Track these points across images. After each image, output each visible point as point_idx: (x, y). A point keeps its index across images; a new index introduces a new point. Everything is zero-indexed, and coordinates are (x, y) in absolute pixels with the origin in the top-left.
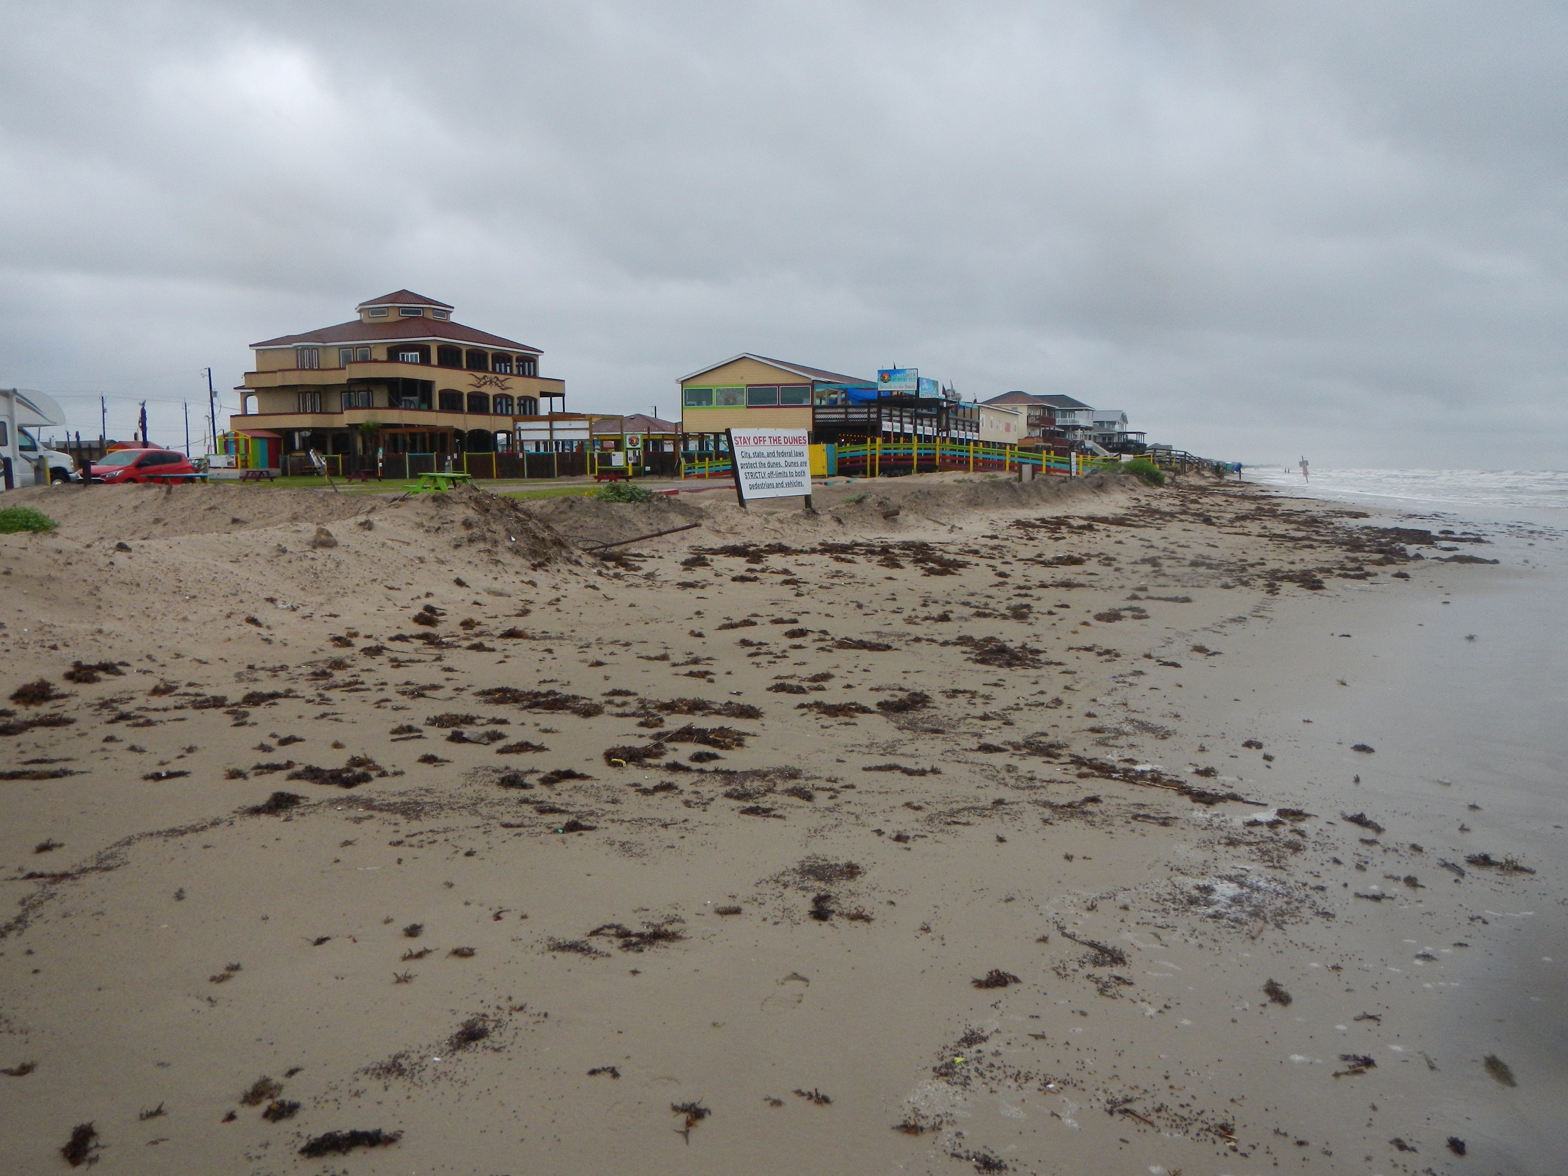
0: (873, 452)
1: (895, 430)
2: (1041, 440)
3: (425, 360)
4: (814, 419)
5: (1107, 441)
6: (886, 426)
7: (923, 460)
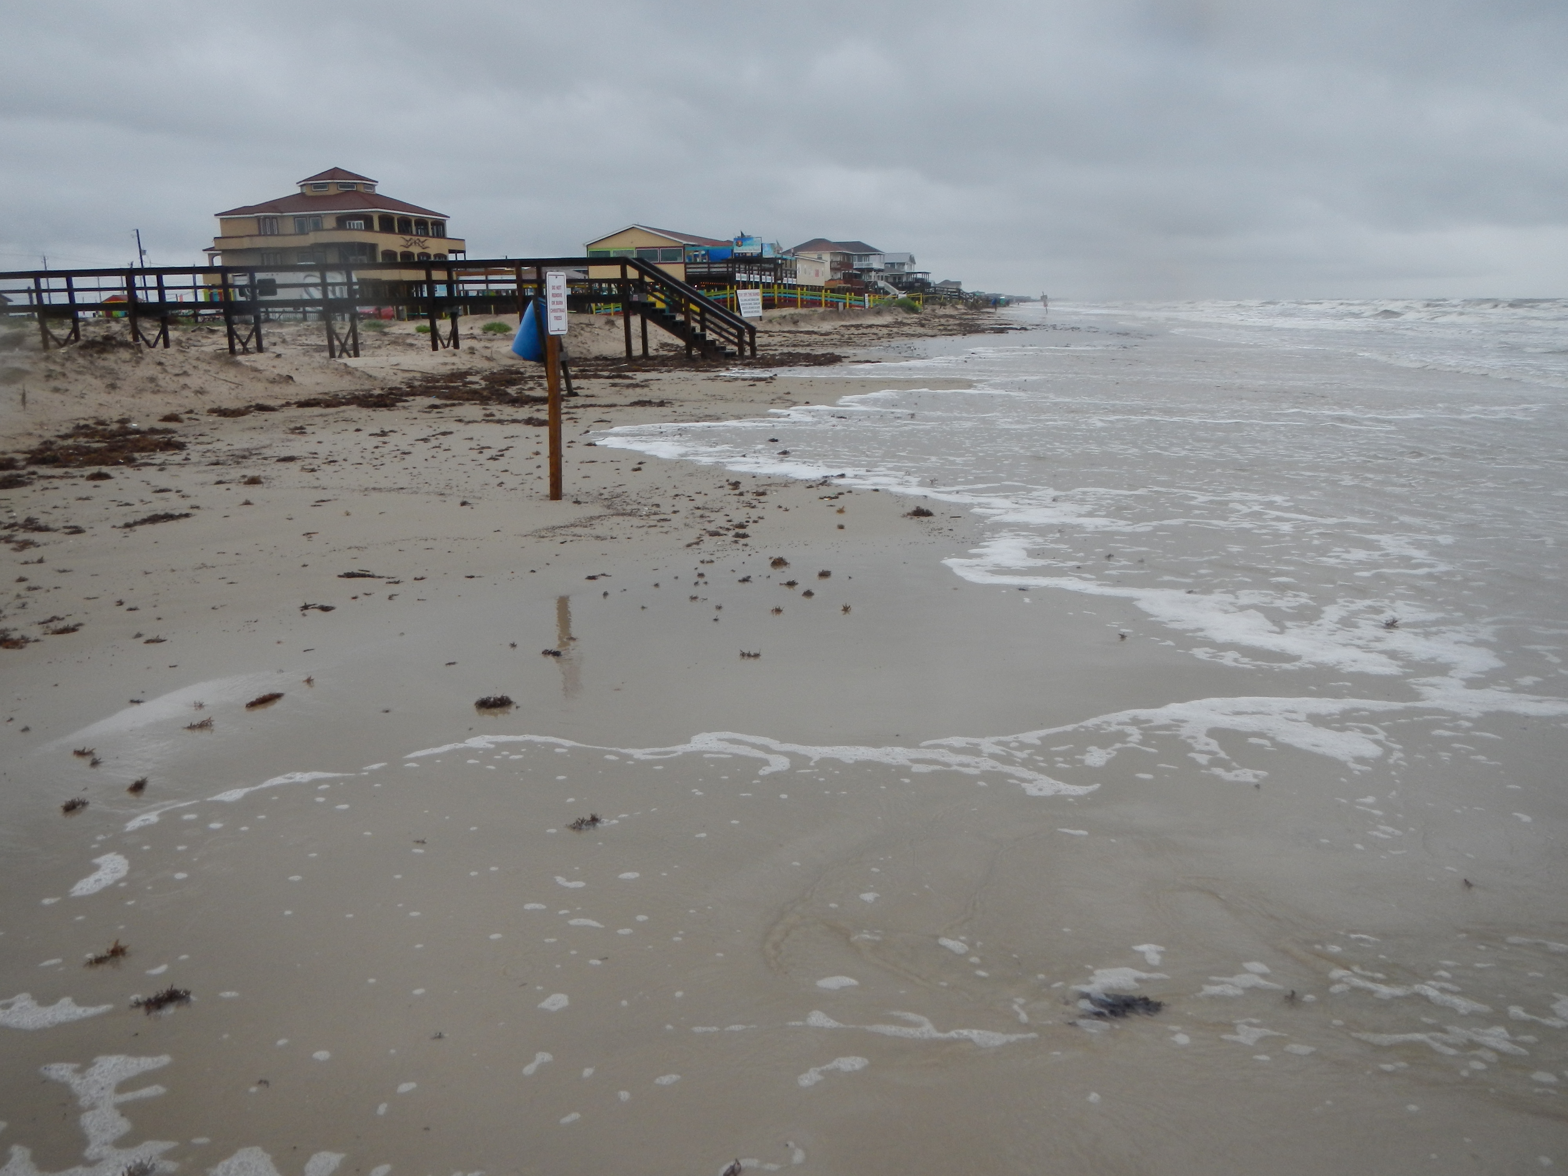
0: (732, 295)
1: (743, 280)
2: (842, 282)
3: (369, 226)
4: (686, 272)
5: (897, 282)
6: (739, 277)
7: (767, 300)
